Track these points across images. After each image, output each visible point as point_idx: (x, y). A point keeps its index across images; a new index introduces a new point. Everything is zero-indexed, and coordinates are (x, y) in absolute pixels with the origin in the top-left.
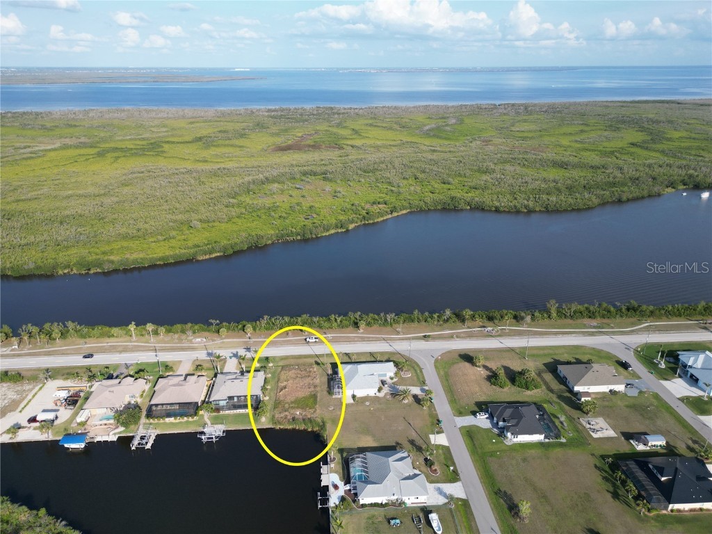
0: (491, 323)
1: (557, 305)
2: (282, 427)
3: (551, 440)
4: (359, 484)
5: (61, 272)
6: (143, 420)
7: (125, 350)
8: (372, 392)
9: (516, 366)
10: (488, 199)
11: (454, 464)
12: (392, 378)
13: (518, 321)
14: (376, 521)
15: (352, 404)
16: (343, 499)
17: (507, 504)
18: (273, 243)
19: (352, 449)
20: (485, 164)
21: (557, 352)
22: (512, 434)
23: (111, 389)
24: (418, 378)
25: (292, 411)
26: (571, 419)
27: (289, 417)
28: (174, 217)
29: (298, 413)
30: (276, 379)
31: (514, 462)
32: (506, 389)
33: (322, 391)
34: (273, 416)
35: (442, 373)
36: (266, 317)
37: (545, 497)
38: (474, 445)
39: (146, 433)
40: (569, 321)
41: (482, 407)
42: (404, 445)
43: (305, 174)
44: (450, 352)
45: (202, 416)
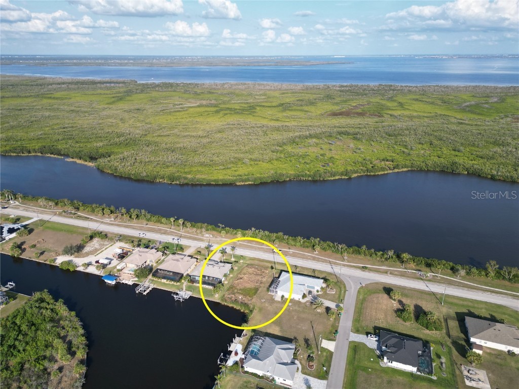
0: (428, 269)
1: (497, 266)
2: (226, 304)
3: (426, 375)
4: (249, 356)
5: (158, 181)
6: (150, 277)
7: (165, 233)
8: (298, 297)
9: (426, 306)
10: (488, 168)
11: (330, 366)
12: (318, 291)
13: (454, 273)
14: (249, 386)
15: (279, 302)
16: (236, 363)
18: (290, 180)
19: (261, 332)
20: (503, 138)
21: (476, 305)
22: (388, 359)
23: (141, 254)
24: (339, 297)
25: (237, 295)
26: (453, 363)
27: (233, 299)
28: (236, 155)
30: (239, 272)
31: (379, 381)
32: (408, 324)
33: (264, 287)
34: (224, 295)
35: (361, 297)
36: (253, 229)
38: (354, 358)
39: (148, 285)
40: (506, 283)
41: (377, 331)
43: (340, 133)
44: (377, 283)
45: (183, 283)
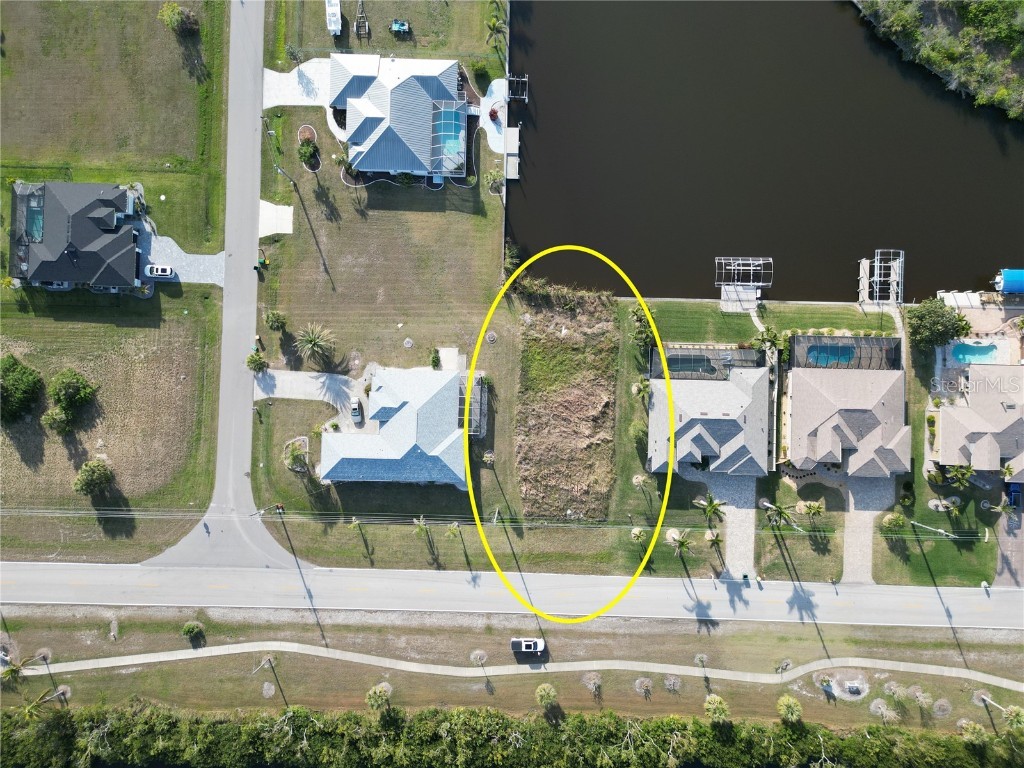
6: (901, 339)
12: (336, 429)
14: (432, 37)
17: (198, 51)
24: (269, 435)
27: (584, 319)
29: (564, 331)
30: (619, 460)
31: (146, 139)
33: (508, 402)
37: (125, 55)
39: (882, 307)
42: (351, 209)
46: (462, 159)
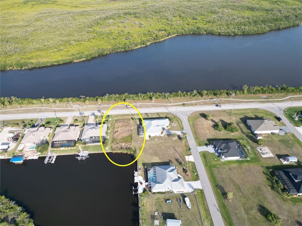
0: (215, 97)
1: (248, 87)
2: (116, 152)
3: (243, 159)
4: (152, 183)
5: (8, 69)
6: (50, 148)
7: (41, 111)
8: (158, 134)
9: (227, 120)
10: (215, 29)
11: (197, 171)
12: (167, 127)
13: (228, 95)
14: (160, 201)
15: (149, 140)
16: (145, 190)
17: (221, 192)
18: (110, 53)
19: (149, 163)
20: (214, 8)
21: (246, 112)
22: (225, 157)
23: (33, 133)
24: (180, 126)
25: (120, 144)
26: (252, 148)
27: (119, 147)
28: (62, 39)
29: (123, 145)
30: (113, 127)
31: (225, 170)
32: (222, 132)
33: (135, 133)
34: (112, 147)
35: (191, 123)
36: (107, 95)
37: (239, 188)
38: (206, 161)
39: (52, 155)
40: (253, 95)
41: (210, 142)
42: (173, 161)
43: (125, 14)
44: (195, 112)
45: (78, 146)
46: (148, 172)
